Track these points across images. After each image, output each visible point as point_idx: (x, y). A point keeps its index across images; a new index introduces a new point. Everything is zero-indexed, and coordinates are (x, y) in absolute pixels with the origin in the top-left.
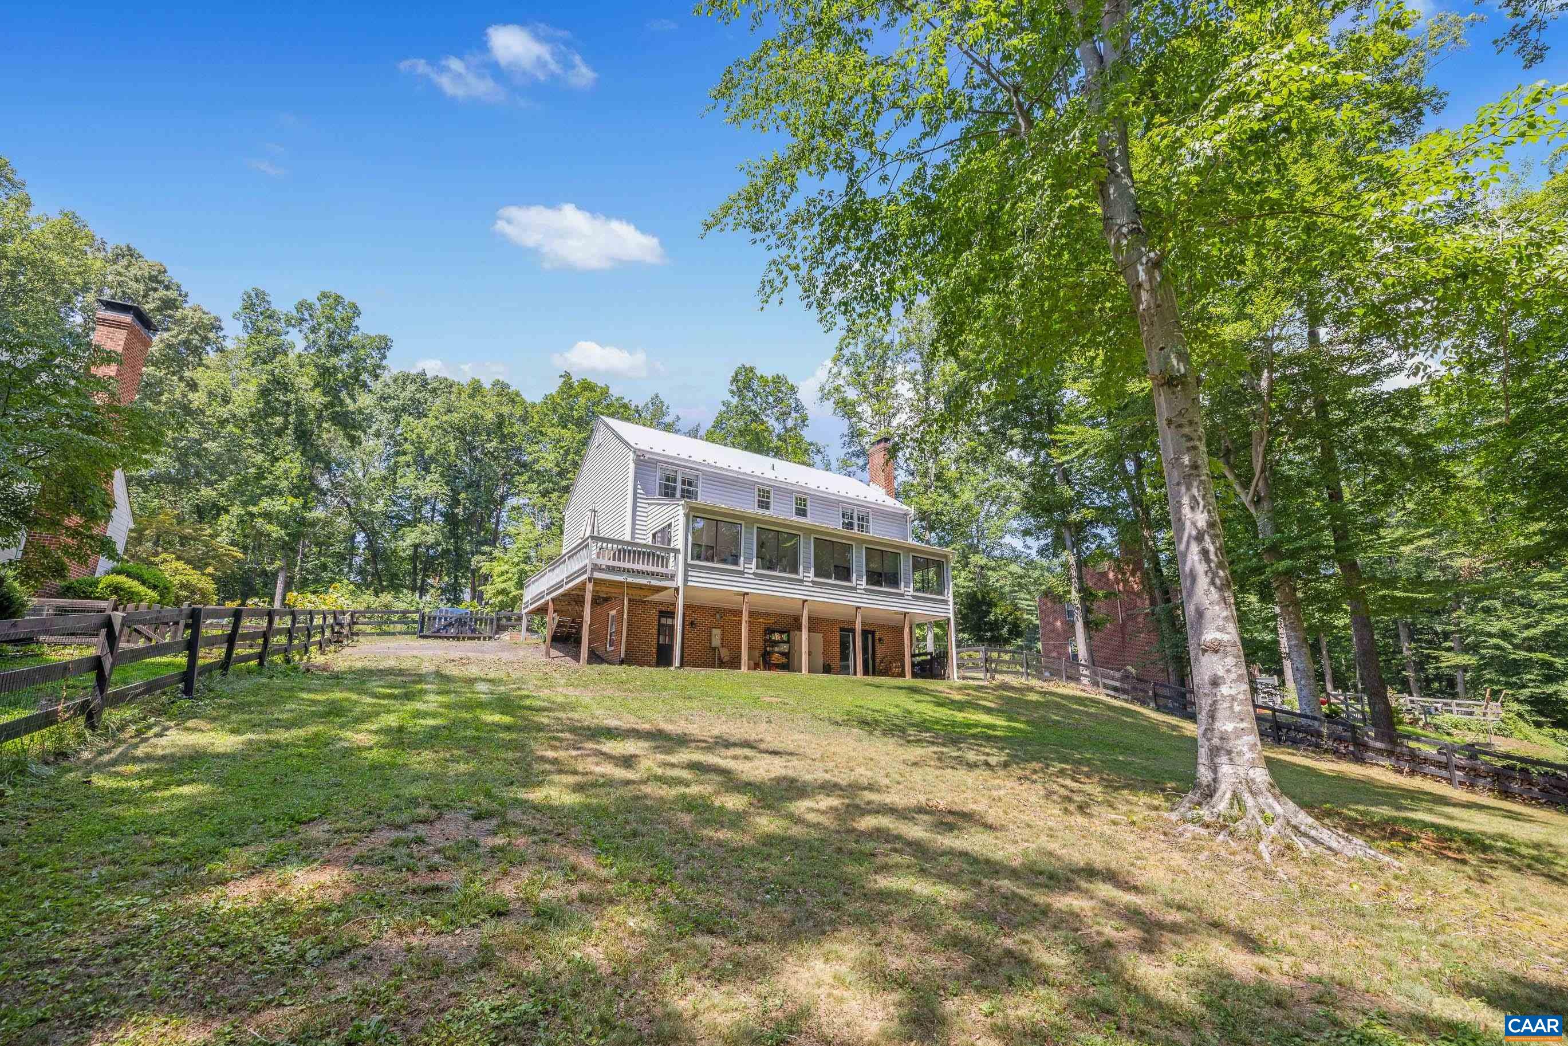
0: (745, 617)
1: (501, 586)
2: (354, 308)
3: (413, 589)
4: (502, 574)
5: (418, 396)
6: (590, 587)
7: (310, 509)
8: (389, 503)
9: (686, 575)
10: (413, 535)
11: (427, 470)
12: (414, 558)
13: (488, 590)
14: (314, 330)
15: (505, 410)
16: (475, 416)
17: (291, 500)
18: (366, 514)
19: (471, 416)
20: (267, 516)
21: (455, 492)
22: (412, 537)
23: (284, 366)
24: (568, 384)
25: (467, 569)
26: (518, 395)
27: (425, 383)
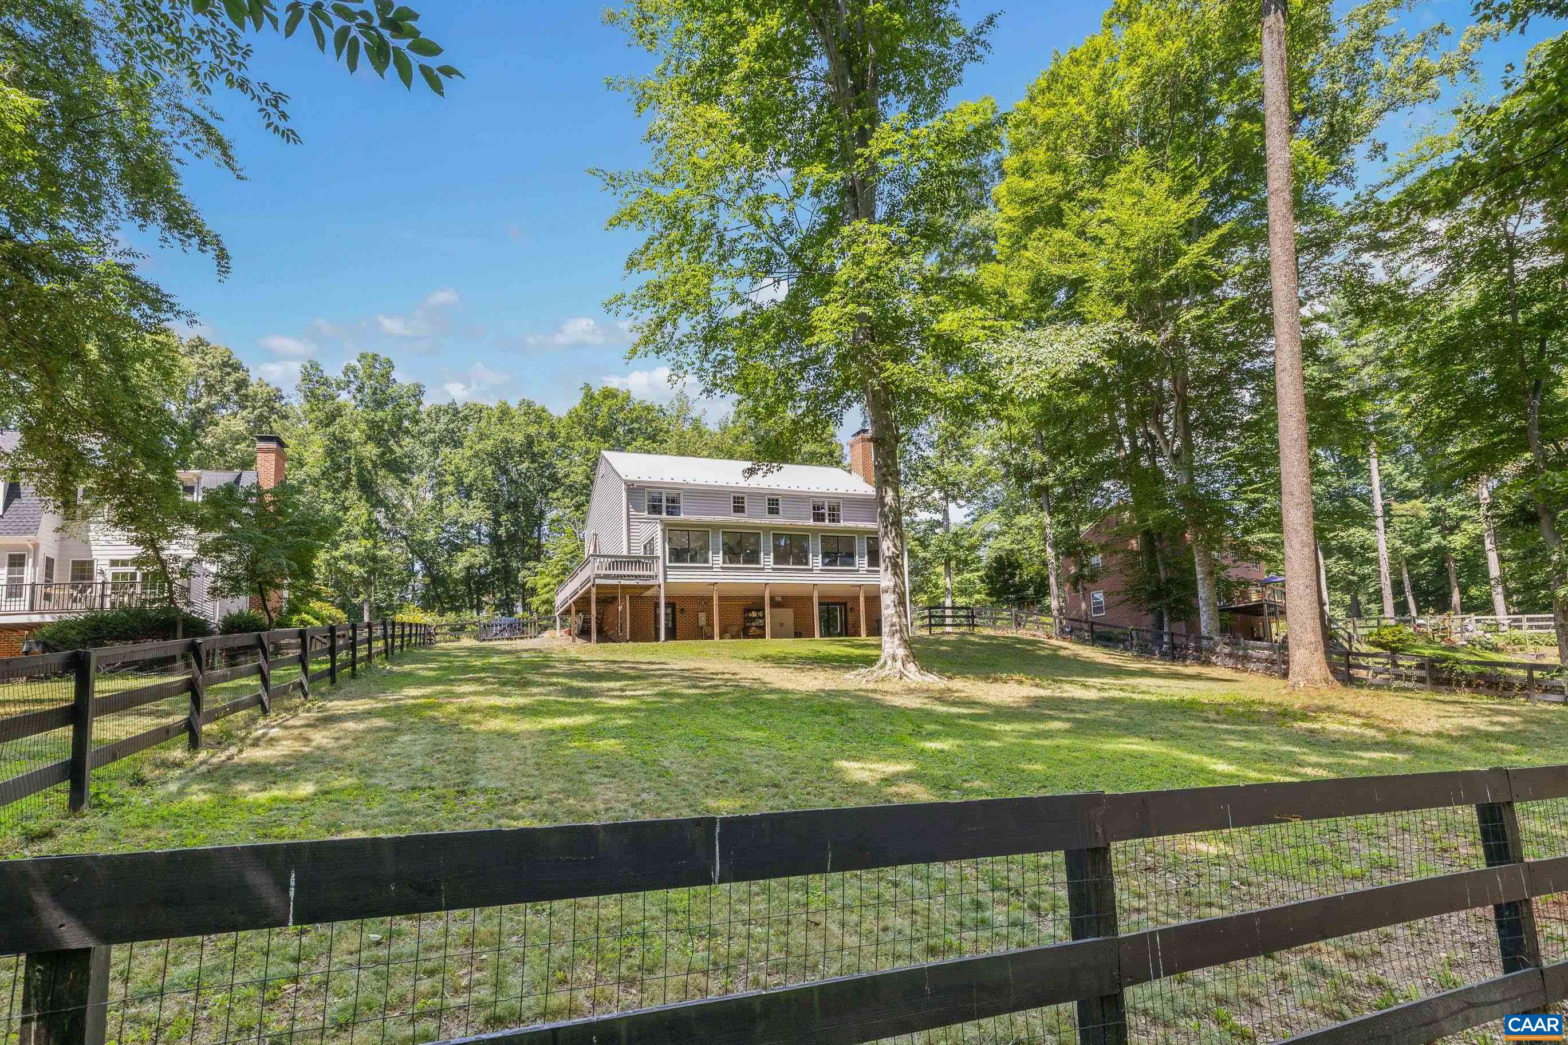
0: (715, 602)
1: (545, 597)
2: (389, 361)
3: (471, 608)
4: (545, 586)
5: (451, 426)
6: (594, 590)
7: (381, 548)
8: (439, 530)
9: (665, 575)
10: (464, 559)
11: (468, 497)
12: (467, 580)
13: (535, 601)
14: (360, 389)
15: (532, 430)
16: (505, 441)
17: (364, 542)
18: (422, 542)
19: (502, 442)
20: (347, 557)
21: (497, 515)
22: (463, 561)
23: (343, 427)
24: (589, 396)
25: (517, 584)
26: (544, 411)
27: (456, 412)
